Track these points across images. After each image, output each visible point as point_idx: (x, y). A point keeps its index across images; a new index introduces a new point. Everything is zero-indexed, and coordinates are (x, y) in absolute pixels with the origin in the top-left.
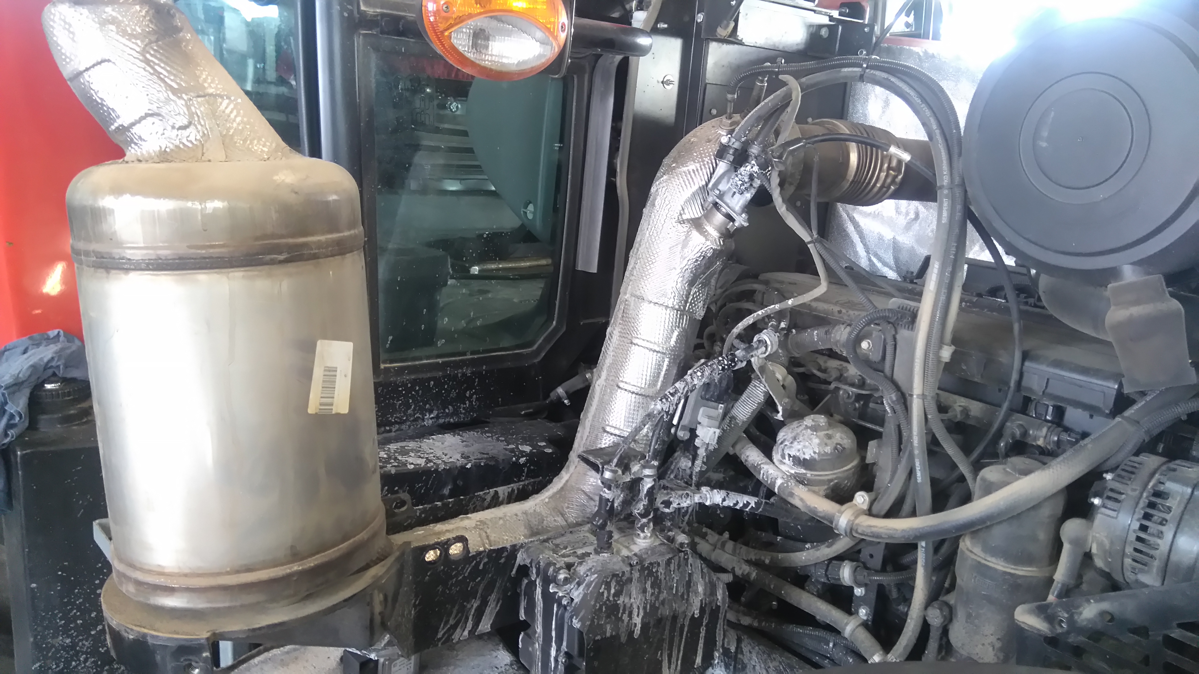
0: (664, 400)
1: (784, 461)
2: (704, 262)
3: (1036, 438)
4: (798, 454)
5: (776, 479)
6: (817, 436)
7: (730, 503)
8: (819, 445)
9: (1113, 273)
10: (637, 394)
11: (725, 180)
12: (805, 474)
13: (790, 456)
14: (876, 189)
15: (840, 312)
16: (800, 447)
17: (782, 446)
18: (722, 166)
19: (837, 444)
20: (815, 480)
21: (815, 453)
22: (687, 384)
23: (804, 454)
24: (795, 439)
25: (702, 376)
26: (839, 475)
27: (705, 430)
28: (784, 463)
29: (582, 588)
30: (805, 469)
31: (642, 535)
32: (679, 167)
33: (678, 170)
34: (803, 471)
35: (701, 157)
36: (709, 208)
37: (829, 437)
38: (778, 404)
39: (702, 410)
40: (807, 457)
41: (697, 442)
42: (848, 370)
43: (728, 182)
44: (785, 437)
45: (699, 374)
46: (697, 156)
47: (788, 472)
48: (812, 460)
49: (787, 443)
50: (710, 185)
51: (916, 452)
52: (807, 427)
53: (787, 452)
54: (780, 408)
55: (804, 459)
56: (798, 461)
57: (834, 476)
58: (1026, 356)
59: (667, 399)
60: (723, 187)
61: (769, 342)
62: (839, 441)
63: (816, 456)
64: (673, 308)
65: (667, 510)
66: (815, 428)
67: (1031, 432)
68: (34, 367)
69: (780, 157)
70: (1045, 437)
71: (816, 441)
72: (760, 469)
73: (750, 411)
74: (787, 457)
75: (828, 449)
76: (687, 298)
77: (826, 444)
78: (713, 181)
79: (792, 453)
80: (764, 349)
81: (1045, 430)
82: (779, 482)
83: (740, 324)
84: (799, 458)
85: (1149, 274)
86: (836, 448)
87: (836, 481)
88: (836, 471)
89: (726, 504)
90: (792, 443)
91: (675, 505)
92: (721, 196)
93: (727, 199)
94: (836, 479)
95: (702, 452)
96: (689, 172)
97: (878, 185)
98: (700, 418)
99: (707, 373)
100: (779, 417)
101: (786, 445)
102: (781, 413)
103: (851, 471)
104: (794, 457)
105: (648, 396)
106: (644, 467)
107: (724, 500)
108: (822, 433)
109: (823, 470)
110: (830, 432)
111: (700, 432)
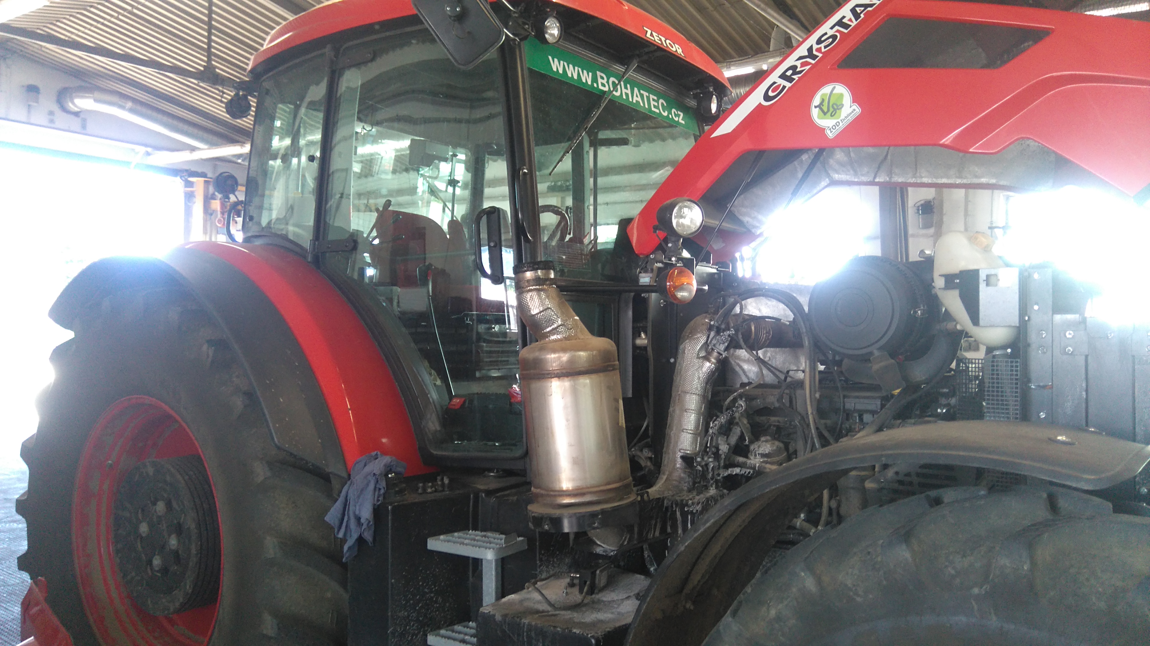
2: (711, 374)
4: (763, 452)
5: (754, 464)
7: (743, 472)
8: (771, 447)
9: (871, 353)
11: (714, 339)
13: (759, 454)
14: (762, 342)
16: (762, 449)
17: (753, 452)
18: (712, 334)
20: (771, 461)
23: (765, 452)
24: (759, 447)
26: (781, 456)
27: (723, 446)
28: (756, 458)
29: (700, 505)
31: (712, 489)
33: (693, 337)
34: (766, 459)
35: (702, 331)
36: (710, 351)
37: (774, 444)
38: (745, 436)
39: (719, 439)
40: (767, 452)
41: (720, 452)
43: (716, 340)
44: (753, 449)
46: (700, 331)
47: (760, 461)
48: (769, 453)
49: (756, 449)
50: (709, 342)
51: (814, 436)
52: (763, 441)
53: (757, 453)
54: (747, 438)
55: (766, 454)
56: (763, 455)
58: (845, 397)
60: (714, 342)
61: (743, 405)
62: (778, 445)
63: (771, 451)
64: (701, 395)
65: (719, 478)
66: (766, 441)
68: (385, 465)
69: (742, 326)
71: (769, 446)
72: (747, 463)
73: (736, 440)
74: (756, 456)
75: (774, 449)
76: (706, 390)
77: (773, 446)
78: (710, 340)
79: (760, 452)
80: (741, 408)
82: (757, 465)
83: (728, 400)
85: (883, 352)
86: (777, 447)
88: (778, 456)
89: (741, 473)
91: (721, 476)
92: (714, 345)
93: (717, 346)
94: (779, 458)
95: (723, 456)
96: (698, 337)
97: (763, 340)
98: (719, 442)
100: (747, 442)
101: (755, 451)
102: (747, 440)
103: (785, 458)
104: (761, 454)
105: (696, 435)
106: (709, 458)
107: (740, 471)
108: (770, 443)
109: (774, 457)
110: (773, 442)
111: (721, 447)
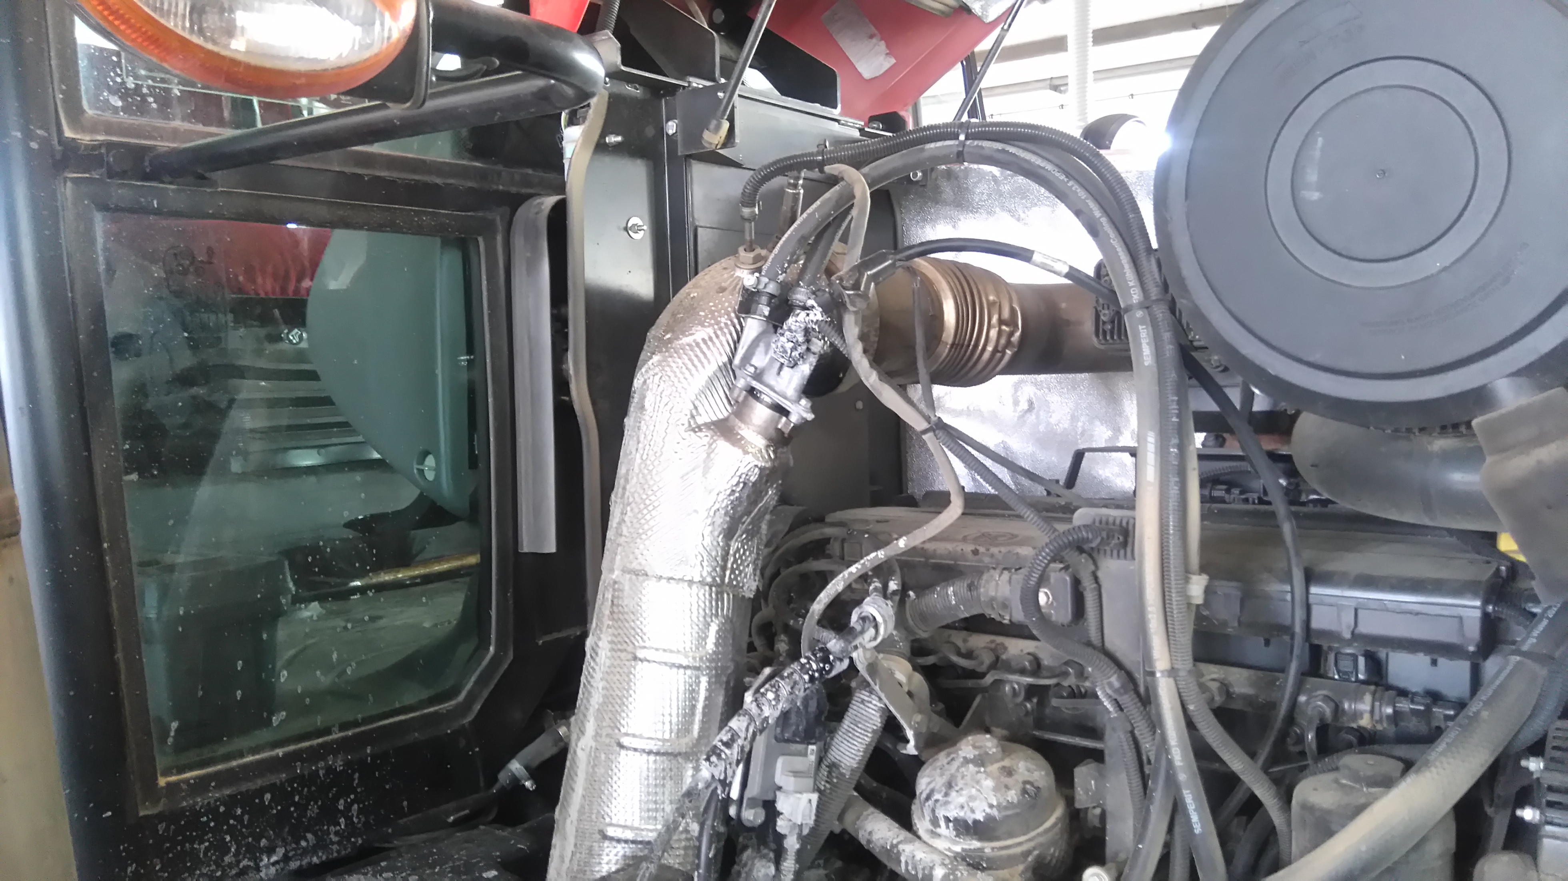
0: (714, 759)
1: (938, 830)
2: (746, 492)
3: (1357, 715)
4: (962, 814)
5: (932, 868)
6: (988, 775)
8: (995, 789)
10: (658, 753)
11: (761, 349)
12: (981, 850)
13: (947, 820)
15: (975, 552)
16: (962, 800)
17: (930, 803)
18: (753, 326)
19: (1025, 782)
20: (1000, 858)
21: (991, 806)
22: (752, 719)
23: (973, 811)
24: (950, 785)
25: (777, 698)
26: (1041, 840)
27: (792, 799)
28: (939, 835)
30: (980, 839)
32: (678, 339)
33: (677, 343)
34: (975, 844)
35: (713, 318)
36: (741, 399)
37: (1009, 772)
38: (905, 726)
39: (780, 762)
40: (980, 817)
41: (781, 825)
42: (1006, 648)
43: (766, 353)
44: (932, 786)
45: (771, 695)
46: (706, 316)
47: (949, 850)
48: (989, 818)
49: (937, 796)
50: (737, 361)
51: (1182, 777)
52: (967, 761)
53: (941, 813)
54: (910, 734)
55: (976, 822)
56: (964, 828)
57: (1031, 845)
59: (719, 756)
60: (759, 360)
61: (879, 619)
62: (1027, 776)
63: (995, 812)
64: (702, 583)
66: (981, 761)
67: (1346, 706)
69: (856, 286)
70: (1372, 712)
71: (989, 783)
72: (899, 854)
73: (862, 748)
74: (942, 823)
75: (1013, 795)
76: (725, 559)
77: (1007, 787)
78: (741, 352)
79: (952, 815)
80: (872, 631)
81: (1368, 698)
82: (938, 873)
83: (822, 595)
84: (966, 822)
85: (1544, 388)
86: (1024, 791)
87: (1036, 853)
88: (1033, 834)
90: (946, 795)
92: (758, 376)
93: (770, 378)
94: (1034, 848)
95: (792, 844)
96: (698, 345)
97: (990, 348)
98: (780, 778)
99: (785, 691)
100: (911, 749)
101: (937, 801)
102: (912, 743)
103: (1057, 829)
104: (956, 821)
105: (680, 754)
108: (994, 768)
109: (1011, 835)
110: (1007, 763)
111: (783, 804)
